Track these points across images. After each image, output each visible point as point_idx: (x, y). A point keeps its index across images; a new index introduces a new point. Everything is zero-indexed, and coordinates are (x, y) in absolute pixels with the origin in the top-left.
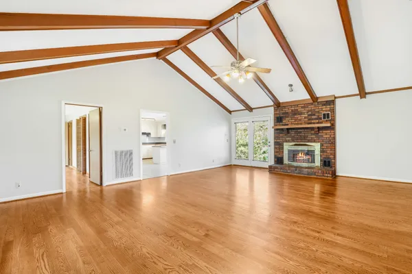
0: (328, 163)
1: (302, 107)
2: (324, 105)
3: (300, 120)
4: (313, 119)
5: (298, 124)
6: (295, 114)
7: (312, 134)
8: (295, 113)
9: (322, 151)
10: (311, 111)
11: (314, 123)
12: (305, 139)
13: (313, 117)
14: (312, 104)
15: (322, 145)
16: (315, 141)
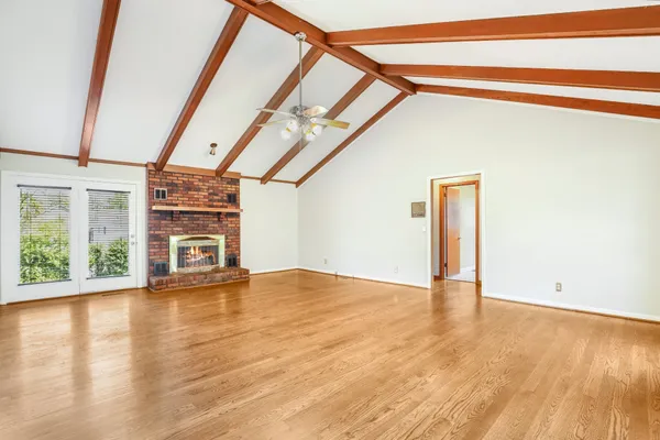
0: (233, 261)
1: (200, 180)
2: (228, 183)
3: (198, 199)
4: (215, 201)
5: (193, 205)
6: (190, 189)
7: (214, 222)
8: (189, 187)
9: (227, 246)
10: (213, 188)
11: (217, 207)
12: (204, 229)
13: (216, 197)
14: (213, 178)
15: (226, 238)
16: (217, 233)
